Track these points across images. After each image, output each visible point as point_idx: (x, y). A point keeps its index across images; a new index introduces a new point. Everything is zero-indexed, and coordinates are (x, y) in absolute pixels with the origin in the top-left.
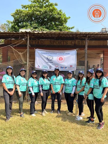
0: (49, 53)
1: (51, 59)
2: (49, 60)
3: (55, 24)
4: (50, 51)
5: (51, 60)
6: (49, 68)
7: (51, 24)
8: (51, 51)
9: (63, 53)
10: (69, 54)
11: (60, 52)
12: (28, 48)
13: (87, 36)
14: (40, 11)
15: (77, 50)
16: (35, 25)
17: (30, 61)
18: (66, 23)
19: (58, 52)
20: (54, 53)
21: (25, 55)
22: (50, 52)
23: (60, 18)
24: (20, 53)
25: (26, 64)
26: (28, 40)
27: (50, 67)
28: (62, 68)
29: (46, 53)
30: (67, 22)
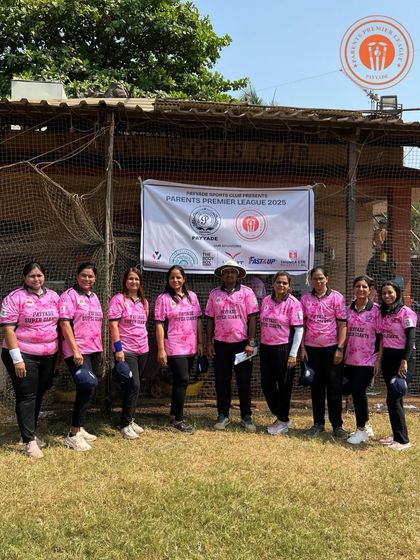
0: (201, 198)
3: (161, 62)
4: (205, 191)
5: (210, 229)
7: (144, 60)
8: (209, 192)
9: (259, 199)
10: (284, 202)
11: (246, 195)
12: (110, 174)
14: (101, 4)
15: (314, 189)
16: (78, 64)
19: (239, 196)
20: (220, 198)
22: (206, 194)
25: (102, 245)
26: (112, 140)
27: (207, 257)
28: (254, 262)
29: (189, 196)
30: (217, 60)
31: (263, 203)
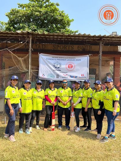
0: (56, 59)
1: (58, 66)
2: (56, 68)
3: (56, 26)
4: (57, 57)
5: (59, 68)
6: (56, 77)
7: (52, 26)
9: (73, 59)
10: (80, 60)
11: (69, 58)
12: (30, 52)
13: (102, 40)
14: (40, 12)
15: (89, 56)
16: (34, 27)
17: (32, 69)
18: (69, 26)
19: (67, 58)
20: (62, 59)
21: (26, 61)
22: (58, 58)
23: (63, 19)
24: (20, 59)
25: (28, 72)
26: (31, 42)
27: (58, 76)
28: (71, 77)
29: (53, 58)
31: (74, 60)
